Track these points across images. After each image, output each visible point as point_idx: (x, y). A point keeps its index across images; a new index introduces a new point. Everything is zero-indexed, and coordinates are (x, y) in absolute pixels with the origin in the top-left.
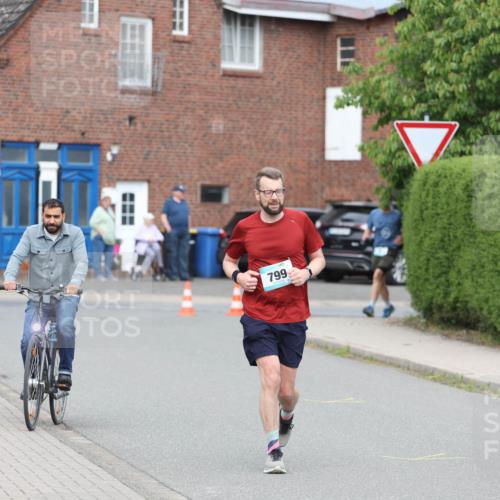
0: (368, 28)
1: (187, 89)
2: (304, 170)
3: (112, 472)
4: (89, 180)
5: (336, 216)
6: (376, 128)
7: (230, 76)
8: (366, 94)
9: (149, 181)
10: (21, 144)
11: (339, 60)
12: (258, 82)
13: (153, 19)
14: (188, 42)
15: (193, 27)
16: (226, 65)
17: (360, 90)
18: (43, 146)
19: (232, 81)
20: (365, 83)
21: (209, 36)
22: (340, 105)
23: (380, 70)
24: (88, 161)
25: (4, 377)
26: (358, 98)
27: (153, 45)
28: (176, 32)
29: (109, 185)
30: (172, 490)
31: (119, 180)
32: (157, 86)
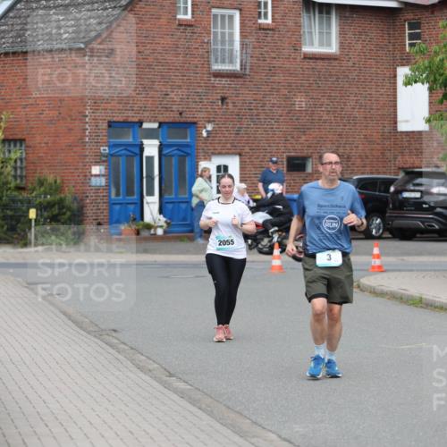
0: (433, 13)
1: (272, 71)
2: (379, 141)
3: (211, 414)
4: (188, 154)
5: (408, 182)
6: (441, 102)
7: (310, 58)
8: (431, 72)
9: (240, 155)
10: (126, 124)
11: (407, 42)
12: (335, 63)
13: (240, 10)
14: (272, 30)
15: (276, 16)
16: (306, 49)
17: (426, 68)
18: (146, 125)
19: (312, 64)
20: (430, 62)
21: (290, 24)
22: (408, 83)
23: (444, 50)
24: (186, 138)
25: (115, 331)
26: (424, 75)
27: (241, 32)
28: (261, 21)
29: (205, 159)
30: (264, 428)
31: (214, 154)
32: (245, 69)
